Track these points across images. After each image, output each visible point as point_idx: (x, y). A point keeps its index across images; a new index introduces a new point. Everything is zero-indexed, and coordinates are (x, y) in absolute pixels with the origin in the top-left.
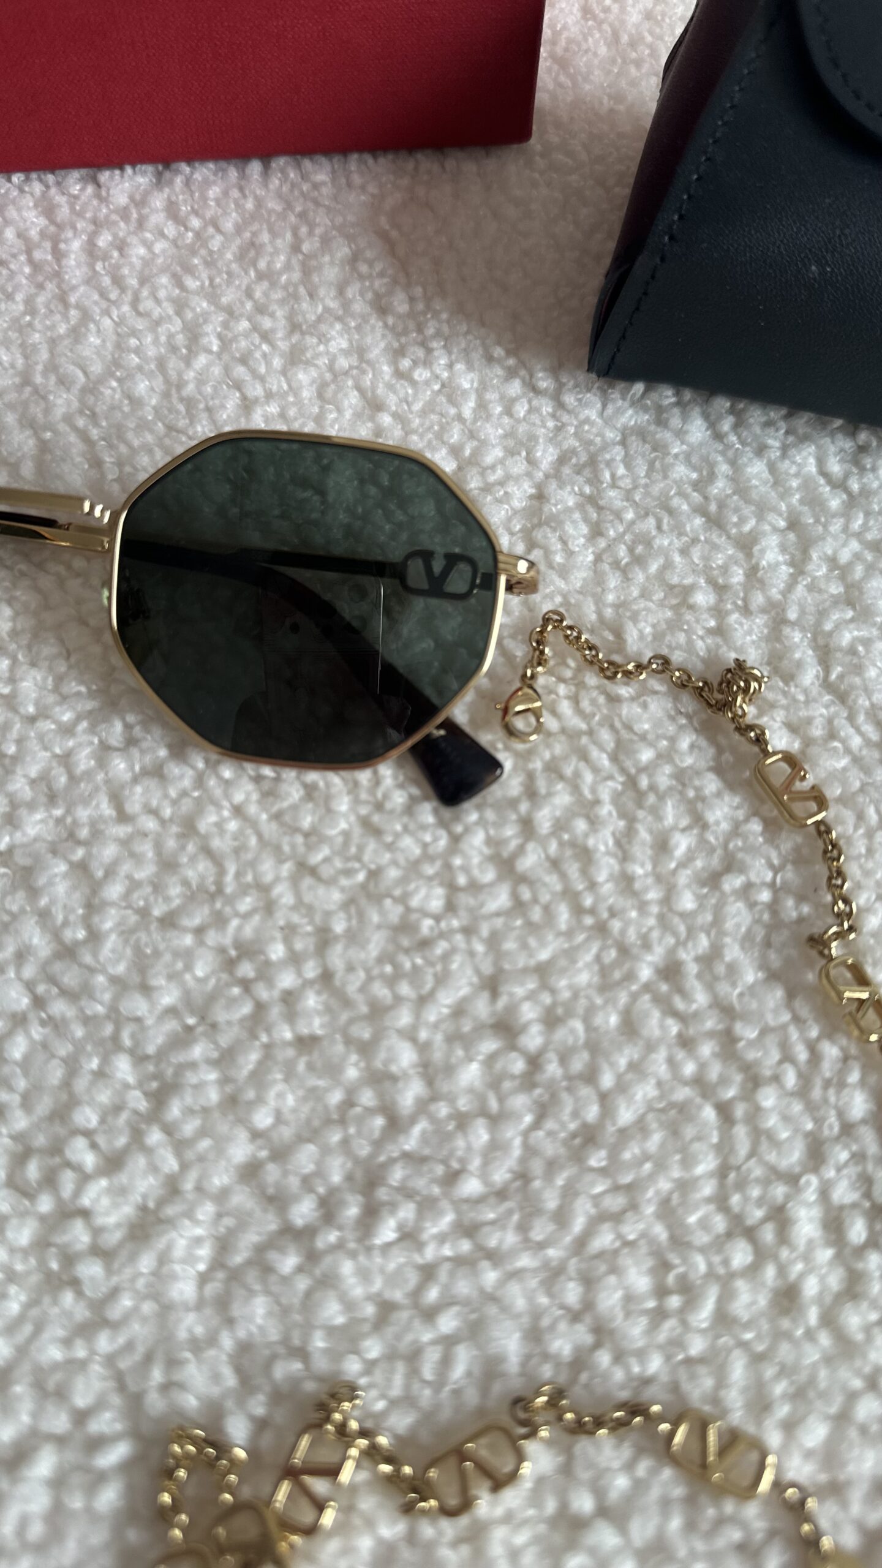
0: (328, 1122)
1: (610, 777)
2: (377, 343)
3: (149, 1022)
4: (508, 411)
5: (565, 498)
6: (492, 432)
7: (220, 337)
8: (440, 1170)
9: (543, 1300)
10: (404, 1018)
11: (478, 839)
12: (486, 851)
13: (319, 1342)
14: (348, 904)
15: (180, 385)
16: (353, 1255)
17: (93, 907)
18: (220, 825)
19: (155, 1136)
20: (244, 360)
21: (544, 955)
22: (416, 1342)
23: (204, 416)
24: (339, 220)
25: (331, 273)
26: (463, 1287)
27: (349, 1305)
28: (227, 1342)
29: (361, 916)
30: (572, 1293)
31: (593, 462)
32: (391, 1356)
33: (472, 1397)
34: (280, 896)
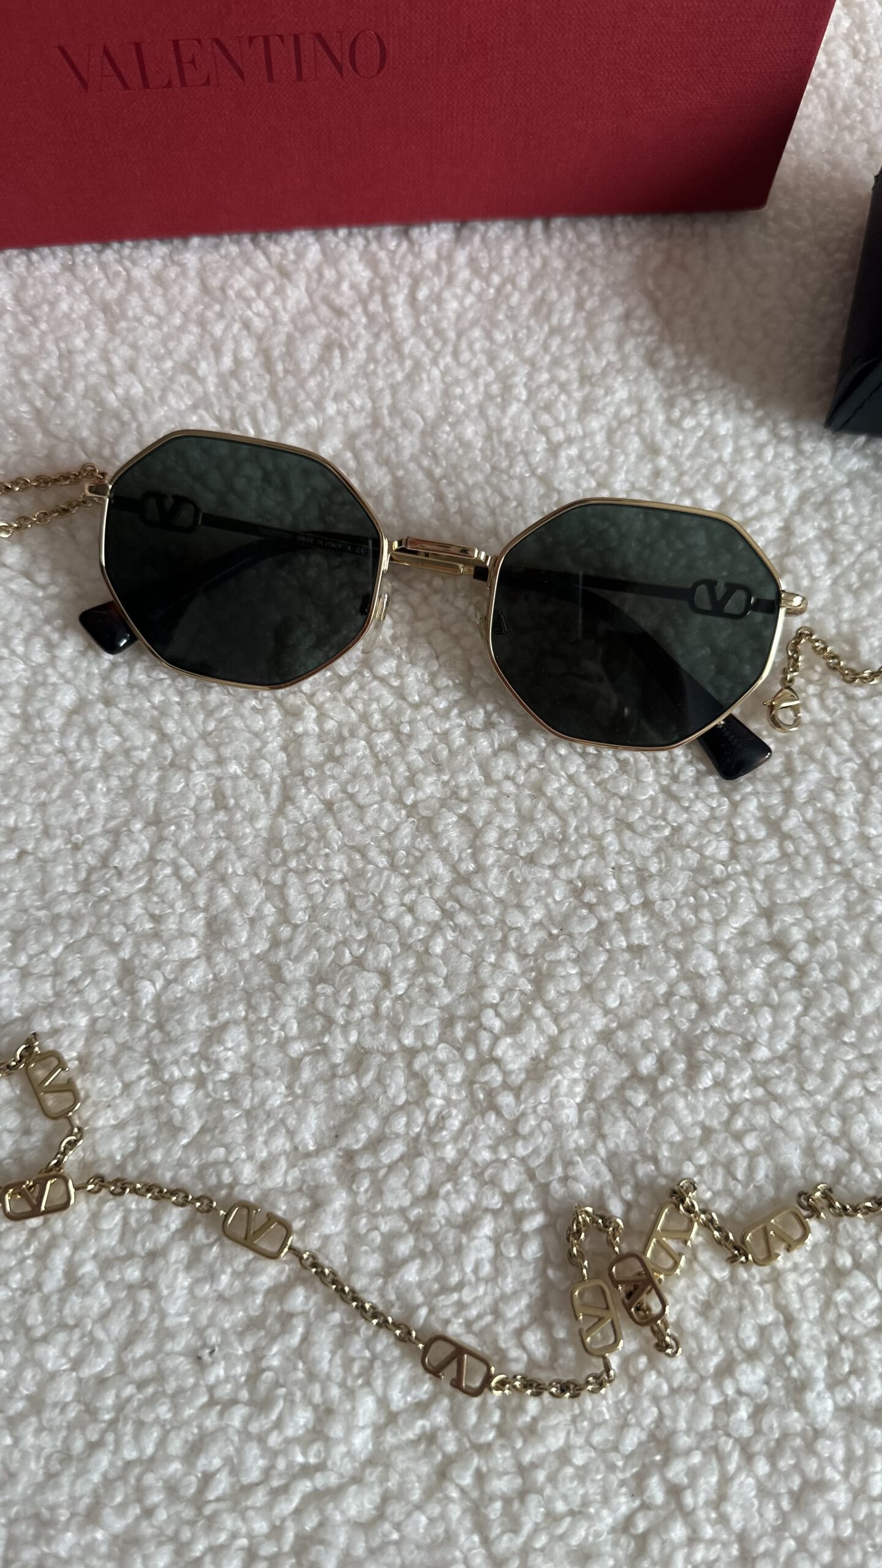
0: (656, 1005)
1: (849, 760)
2: (652, 392)
3: (526, 931)
4: (759, 456)
5: (807, 531)
6: (747, 473)
7: (526, 385)
8: (739, 1041)
9: (814, 1129)
10: (707, 936)
11: (752, 805)
12: (758, 814)
13: (665, 1152)
14: (658, 851)
15: (500, 431)
16: (685, 1095)
17: (476, 848)
18: (560, 791)
19: (539, 1011)
20: (548, 408)
21: (806, 893)
22: (730, 1154)
23: (521, 458)
24: (611, 279)
25: (610, 329)
26: (760, 1119)
27: (682, 1129)
28: (602, 1151)
29: (669, 860)
30: (834, 1125)
31: (827, 501)
32: (713, 1163)
33: (770, 1192)
34: (610, 844)
